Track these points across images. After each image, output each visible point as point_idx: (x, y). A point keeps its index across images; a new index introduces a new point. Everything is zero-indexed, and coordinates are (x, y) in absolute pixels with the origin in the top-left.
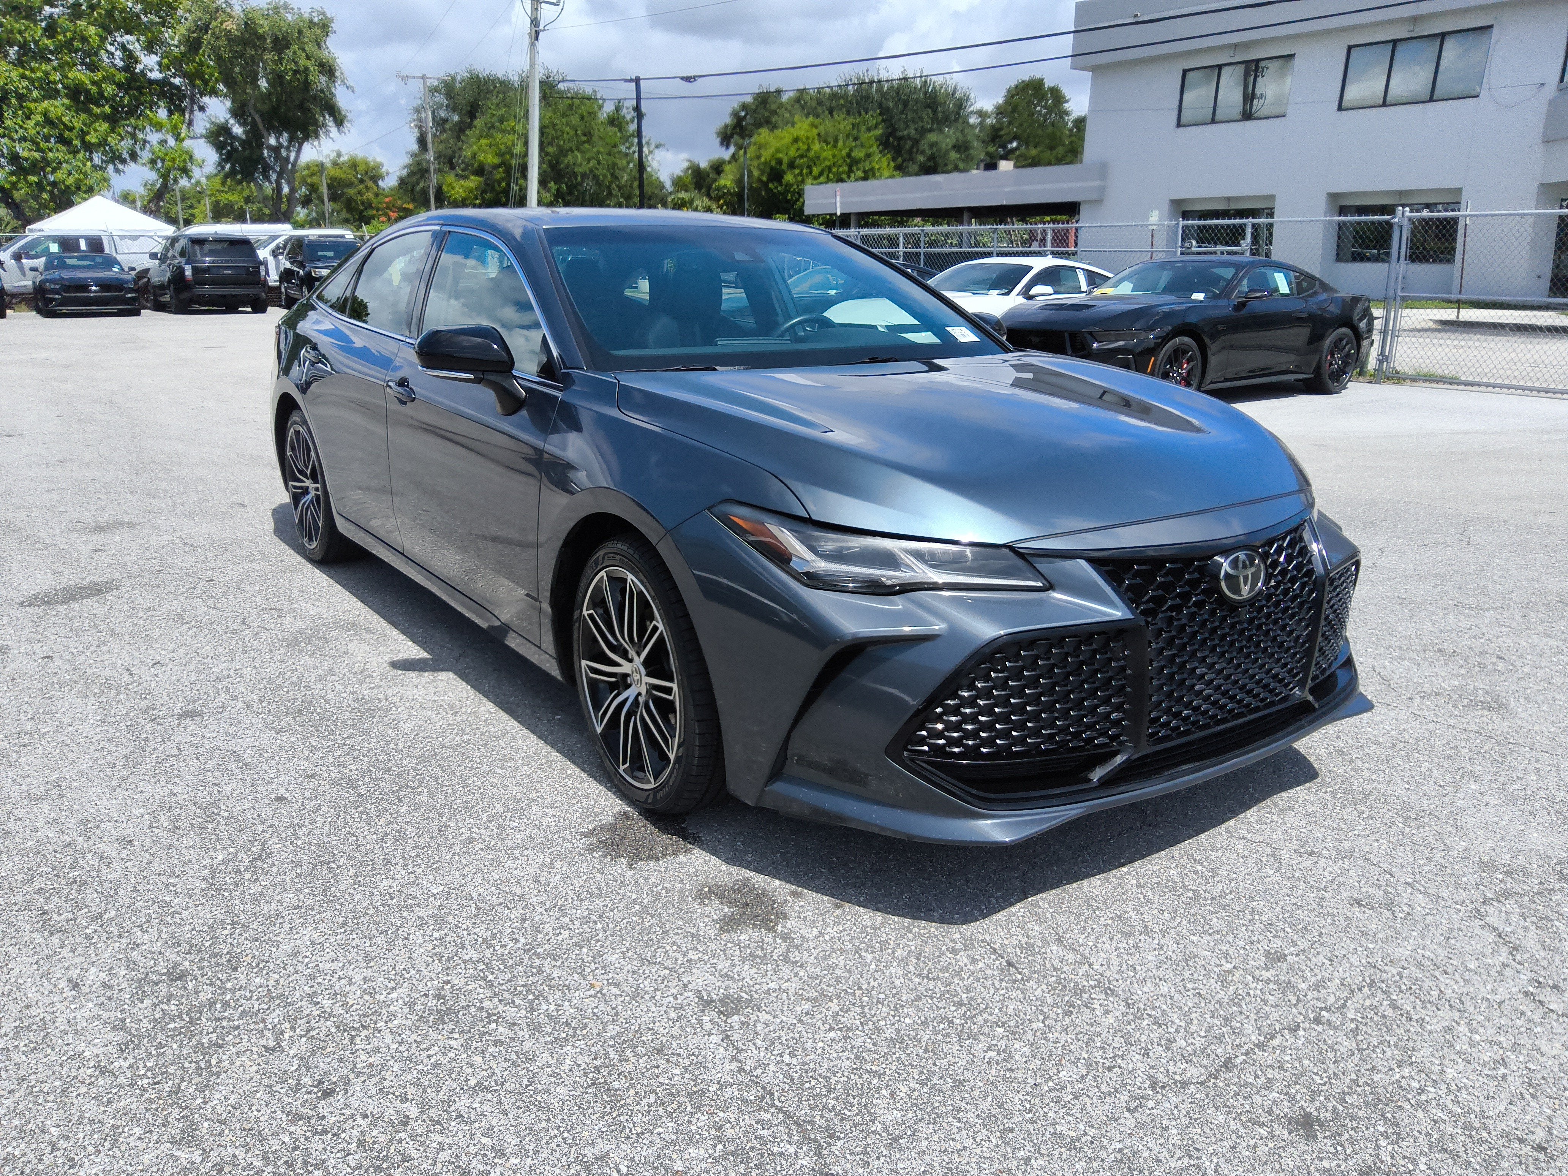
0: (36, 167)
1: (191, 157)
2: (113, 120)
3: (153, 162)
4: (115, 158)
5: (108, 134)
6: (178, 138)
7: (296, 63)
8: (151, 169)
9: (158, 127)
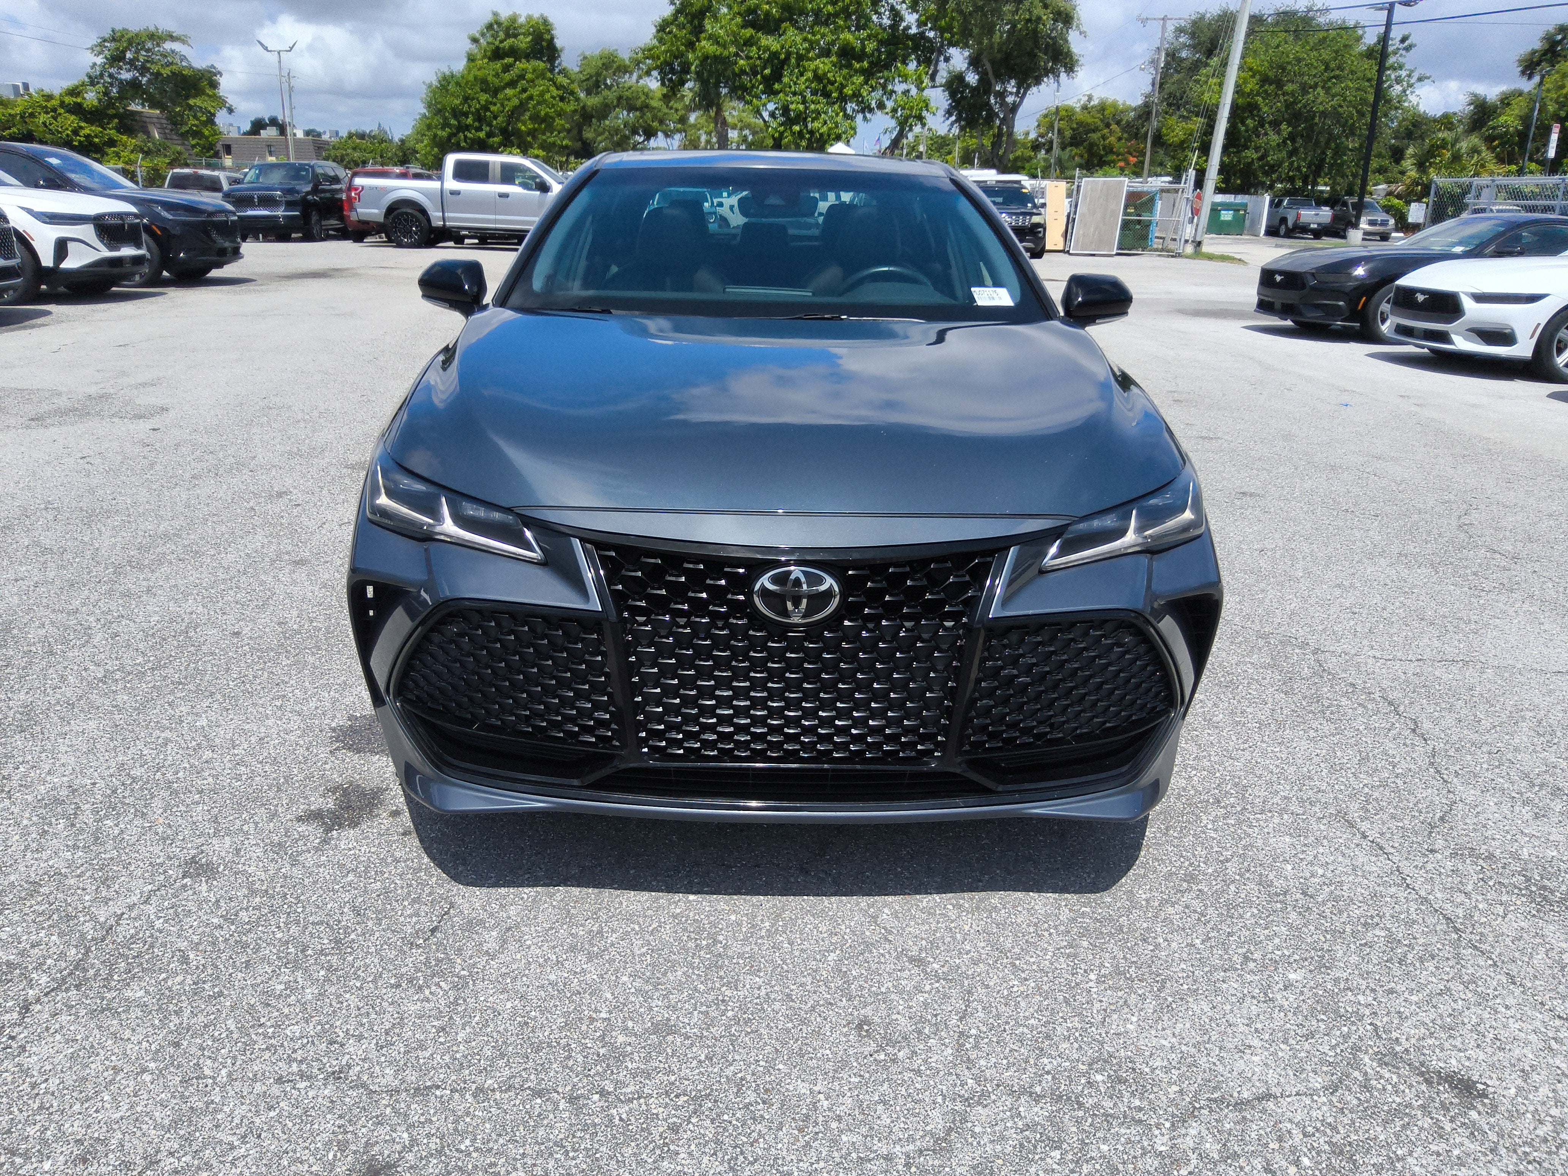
0: (801, 118)
1: (927, 106)
2: (868, 74)
3: (894, 110)
4: (865, 108)
5: (862, 85)
6: (921, 89)
7: (1030, 12)
8: (893, 117)
9: (905, 78)
